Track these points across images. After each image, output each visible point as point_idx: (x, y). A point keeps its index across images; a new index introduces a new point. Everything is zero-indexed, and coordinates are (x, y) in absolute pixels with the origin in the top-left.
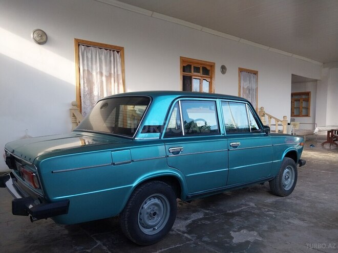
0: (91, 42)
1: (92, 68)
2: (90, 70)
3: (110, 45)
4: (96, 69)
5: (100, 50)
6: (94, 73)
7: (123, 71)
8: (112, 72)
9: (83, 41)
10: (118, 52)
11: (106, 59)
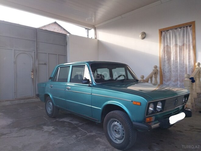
0: (168, 28)
1: (170, 43)
2: (169, 45)
3: (183, 24)
4: (173, 43)
5: (175, 30)
6: (172, 47)
7: (194, 39)
8: (185, 42)
9: (164, 29)
10: (190, 26)
11: (179, 34)
